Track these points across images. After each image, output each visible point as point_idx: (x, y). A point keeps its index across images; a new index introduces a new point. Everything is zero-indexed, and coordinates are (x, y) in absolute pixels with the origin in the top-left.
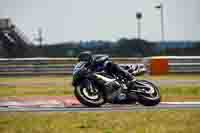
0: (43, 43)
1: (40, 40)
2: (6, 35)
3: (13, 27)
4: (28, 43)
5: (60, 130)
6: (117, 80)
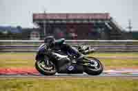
0: (132, 30)
1: (130, 28)
2: (106, 24)
3: (111, 18)
4: (122, 30)
6: (69, 57)
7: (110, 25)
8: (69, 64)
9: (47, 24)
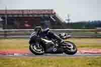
0: (70, 22)
2: (51, 17)
4: (63, 21)
5: (79, 65)
6: (53, 41)
7: (55, 18)
8: (54, 47)
9: (8, 18)
